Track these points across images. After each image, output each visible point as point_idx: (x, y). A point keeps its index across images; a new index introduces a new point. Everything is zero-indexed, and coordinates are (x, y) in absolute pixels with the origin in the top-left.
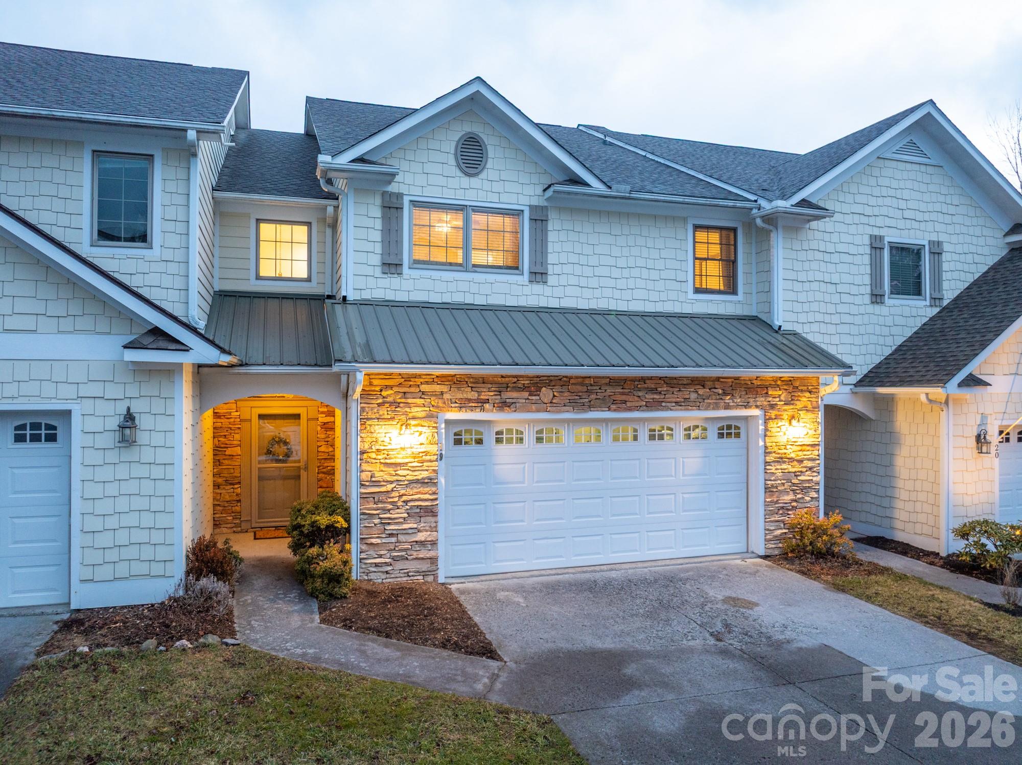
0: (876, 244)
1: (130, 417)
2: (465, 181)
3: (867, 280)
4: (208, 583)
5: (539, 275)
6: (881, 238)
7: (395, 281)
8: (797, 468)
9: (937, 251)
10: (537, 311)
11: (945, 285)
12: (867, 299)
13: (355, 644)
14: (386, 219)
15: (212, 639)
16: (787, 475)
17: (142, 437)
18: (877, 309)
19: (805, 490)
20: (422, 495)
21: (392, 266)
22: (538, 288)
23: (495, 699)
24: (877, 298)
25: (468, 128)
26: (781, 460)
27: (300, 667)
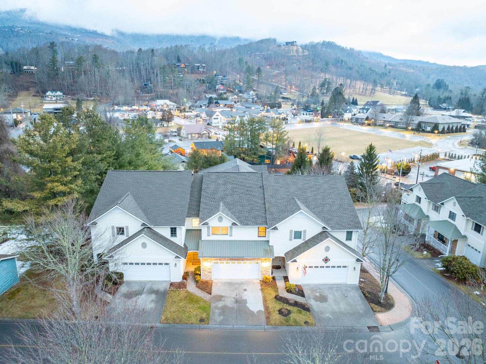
0: (291, 232)
1: (176, 264)
2: (219, 223)
3: (289, 237)
4: (184, 280)
5: (231, 236)
6: (292, 230)
7: (209, 237)
8: (266, 269)
9: (305, 231)
10: (230, 241)
11: (306, 237)
12: (289, 240)
13: (197, 291)
14: (208, 229)
15: (184, 289)
16: (265, 270)
17: (177, 266)
18: (291, 241)
19: (268, 272)
20: (210, 271)
21: (209, 235)
22: (231, 237)
23: (207, 300)
24: (291, 240)
25: (220, 216)
26: (263, 268)
27: (192, 294)
